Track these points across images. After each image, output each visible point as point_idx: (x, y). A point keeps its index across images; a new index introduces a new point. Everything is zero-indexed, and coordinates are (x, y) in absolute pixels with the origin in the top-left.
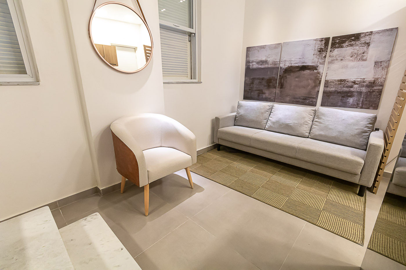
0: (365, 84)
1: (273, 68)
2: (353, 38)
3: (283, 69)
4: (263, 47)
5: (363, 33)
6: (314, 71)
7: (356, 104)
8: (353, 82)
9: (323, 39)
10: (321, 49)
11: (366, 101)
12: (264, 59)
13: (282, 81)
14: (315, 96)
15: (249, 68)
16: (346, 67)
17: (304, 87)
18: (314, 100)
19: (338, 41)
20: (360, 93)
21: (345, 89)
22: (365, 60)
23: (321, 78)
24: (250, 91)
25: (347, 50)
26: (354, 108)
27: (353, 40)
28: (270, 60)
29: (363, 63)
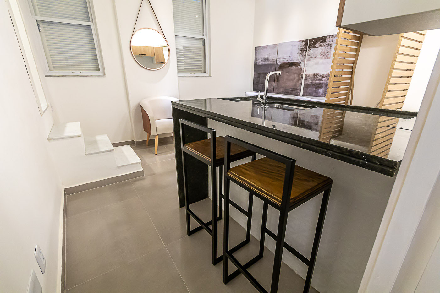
1: (272, 65)
2: (322, 40)
3: (279, 65)
4: (265, 47)
5: (328, 36)
6: (298, 67)
7: (324, 93)
8: (322, 76)
10: (302, 49)
12: (266, 57)
14: (298, 88)
15: (257, 64)
16: (317, 64)
17: (292, 81)
18: (298, 91)
19: (312, 42)
20: (326, 85)
21: (317, 82)
23: (303, 73)
24: (257, 84)
25: (318, 50)
26: (323, 97)
27: (322, 42)
28: (270, 58)
29: (328, 59)
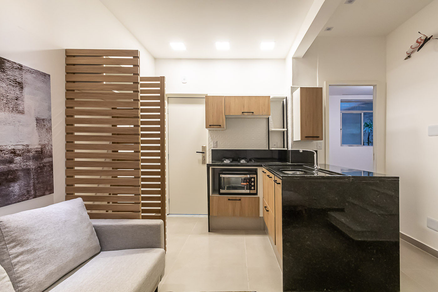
0: (31, 154)
5: (8, 61)
7: (25, 192)
8: (12, 153)
11: (38, 183)
20: (27, 171)
22: (22, 112)
26: (24, 200)
29: (19, 116)
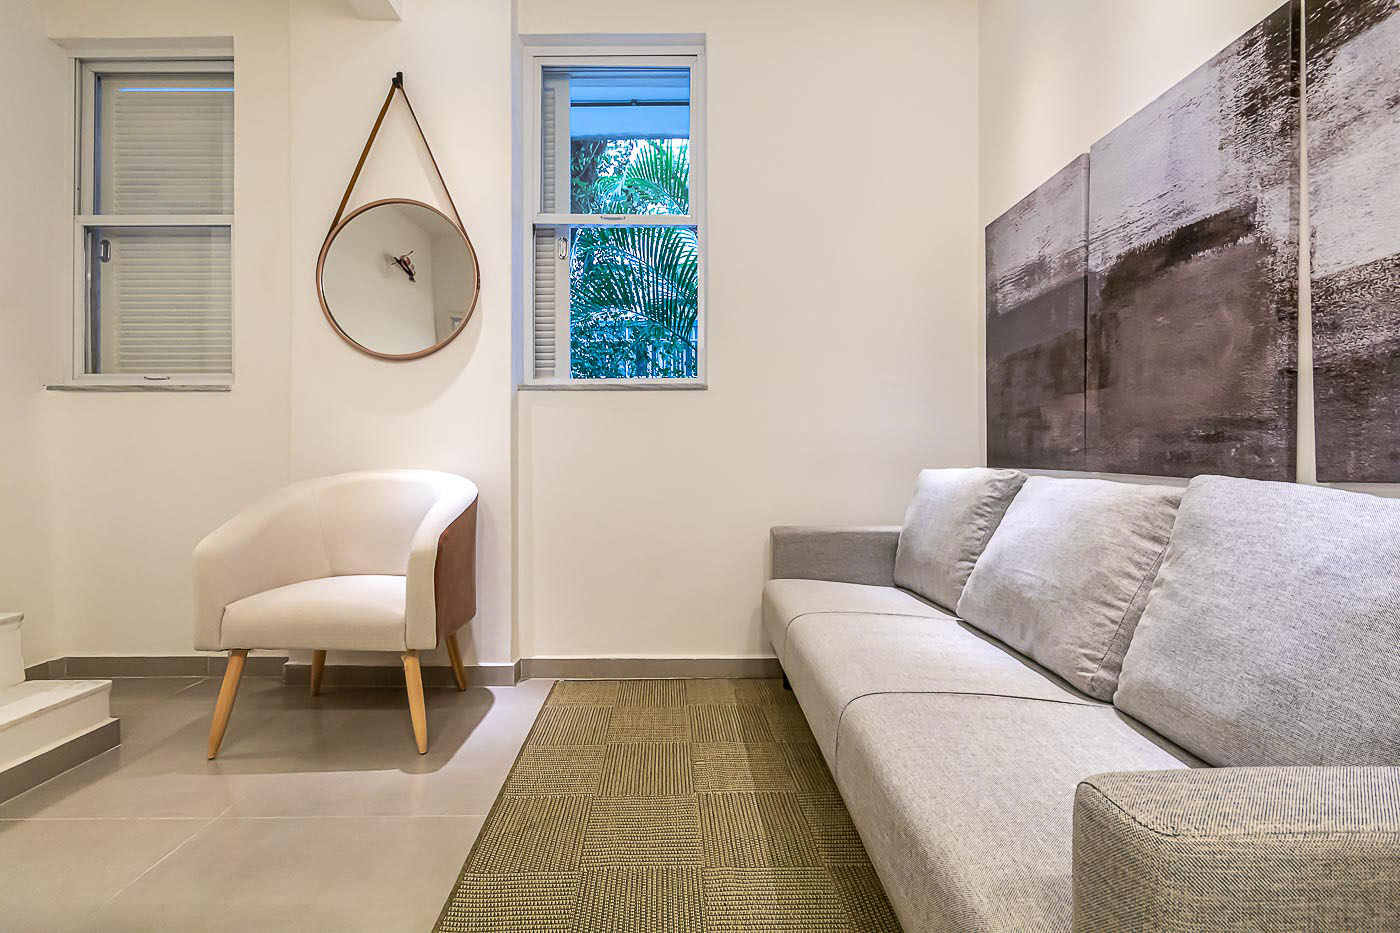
1: (1066, 287)
3: (1102, 277)
4: (1027, 204)
6: (1241, 240)
9: (1255, 34)
10: (1256, 93)
12: (1034, 254)
13: (1104, 348)
15: (996, 314)
17: (1202, 361)
23: (1293, 279)
28: (1053, 252)
